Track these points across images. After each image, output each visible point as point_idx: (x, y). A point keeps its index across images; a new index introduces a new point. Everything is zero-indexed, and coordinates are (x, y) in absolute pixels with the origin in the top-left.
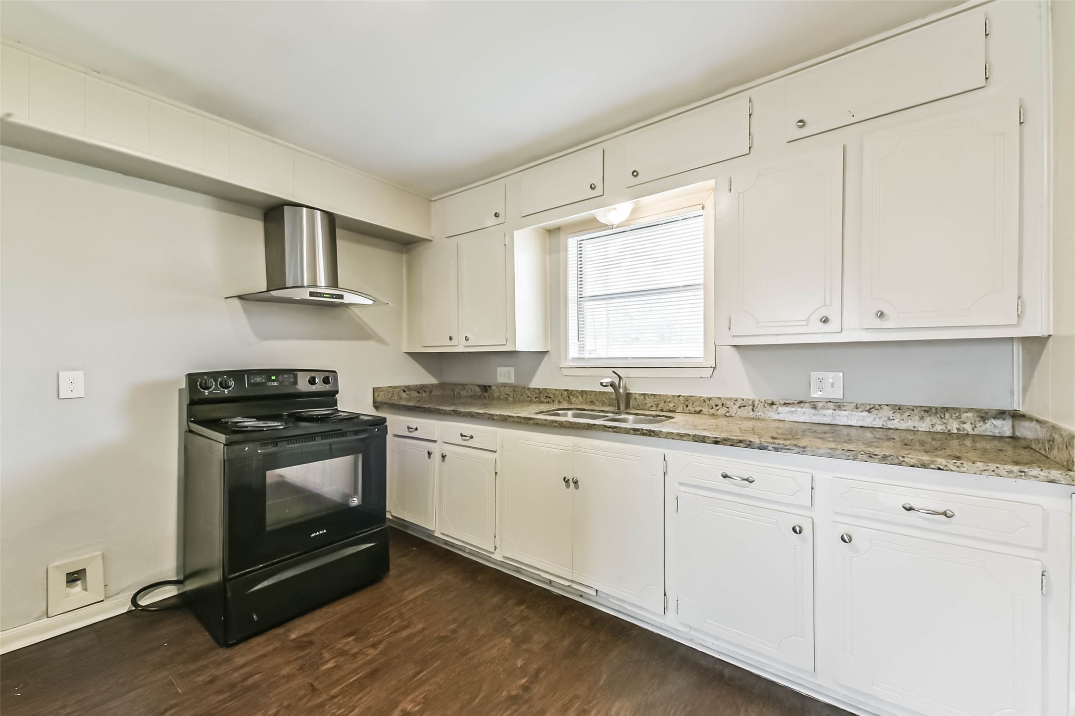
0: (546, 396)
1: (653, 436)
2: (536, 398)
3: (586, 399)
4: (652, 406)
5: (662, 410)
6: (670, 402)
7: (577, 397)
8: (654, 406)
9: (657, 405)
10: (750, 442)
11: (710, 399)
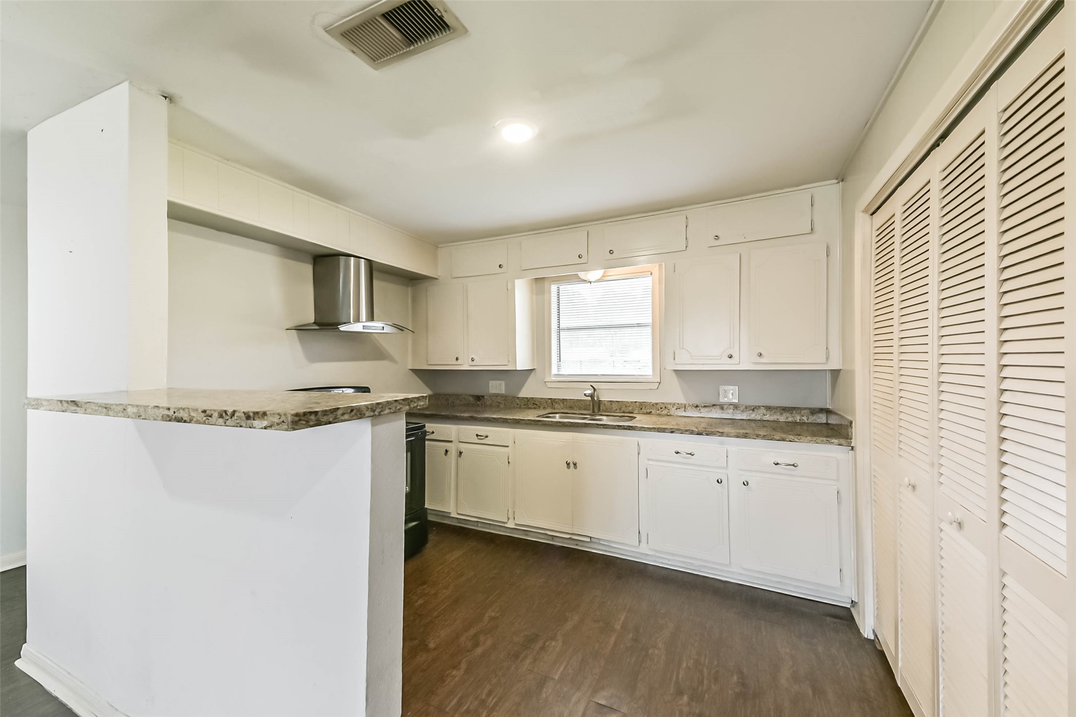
0: (533, 404)
1: (631, 430)
2: (524, 405)
3: (567, 405)
4: (617, 409)
5: (624, 412)
6: (629, 406)
7: (559, 404)
8: (618, 409)
9: (620, 409)
10: (692, 430)
11: (657, 404)
